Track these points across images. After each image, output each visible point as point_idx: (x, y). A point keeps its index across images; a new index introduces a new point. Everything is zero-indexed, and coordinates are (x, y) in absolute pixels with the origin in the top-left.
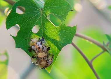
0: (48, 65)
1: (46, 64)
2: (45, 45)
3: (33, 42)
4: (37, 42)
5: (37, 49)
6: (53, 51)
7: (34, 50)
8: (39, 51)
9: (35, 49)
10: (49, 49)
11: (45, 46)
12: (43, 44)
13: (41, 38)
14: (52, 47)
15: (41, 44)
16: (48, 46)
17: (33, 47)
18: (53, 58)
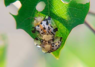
0: (53, 49)
1: (51, 48)
2: (52, 25)
3: (37, 22)
4: (42, 21)
5: (42, 30)
6: (61, 33)
7: (38, 32)
8: (44, 32)
9: (40, 30)
10: (56, 30)
11: (52, 27)
12: (50, 24)
13: (47, 17)
14: (60, 28)
15: (47, 24)
16: (55, 26)
17: (37, 27)
18: (61, 41)
